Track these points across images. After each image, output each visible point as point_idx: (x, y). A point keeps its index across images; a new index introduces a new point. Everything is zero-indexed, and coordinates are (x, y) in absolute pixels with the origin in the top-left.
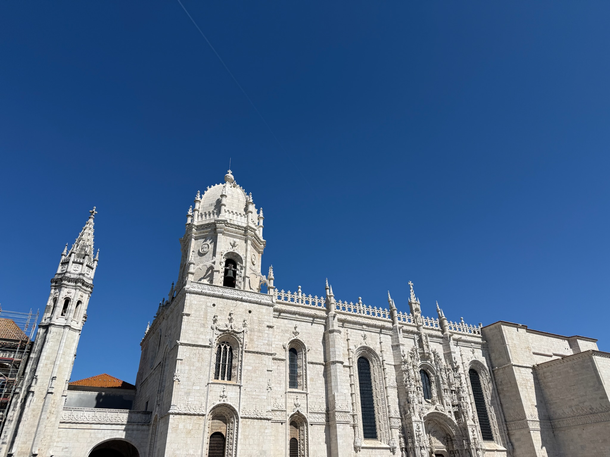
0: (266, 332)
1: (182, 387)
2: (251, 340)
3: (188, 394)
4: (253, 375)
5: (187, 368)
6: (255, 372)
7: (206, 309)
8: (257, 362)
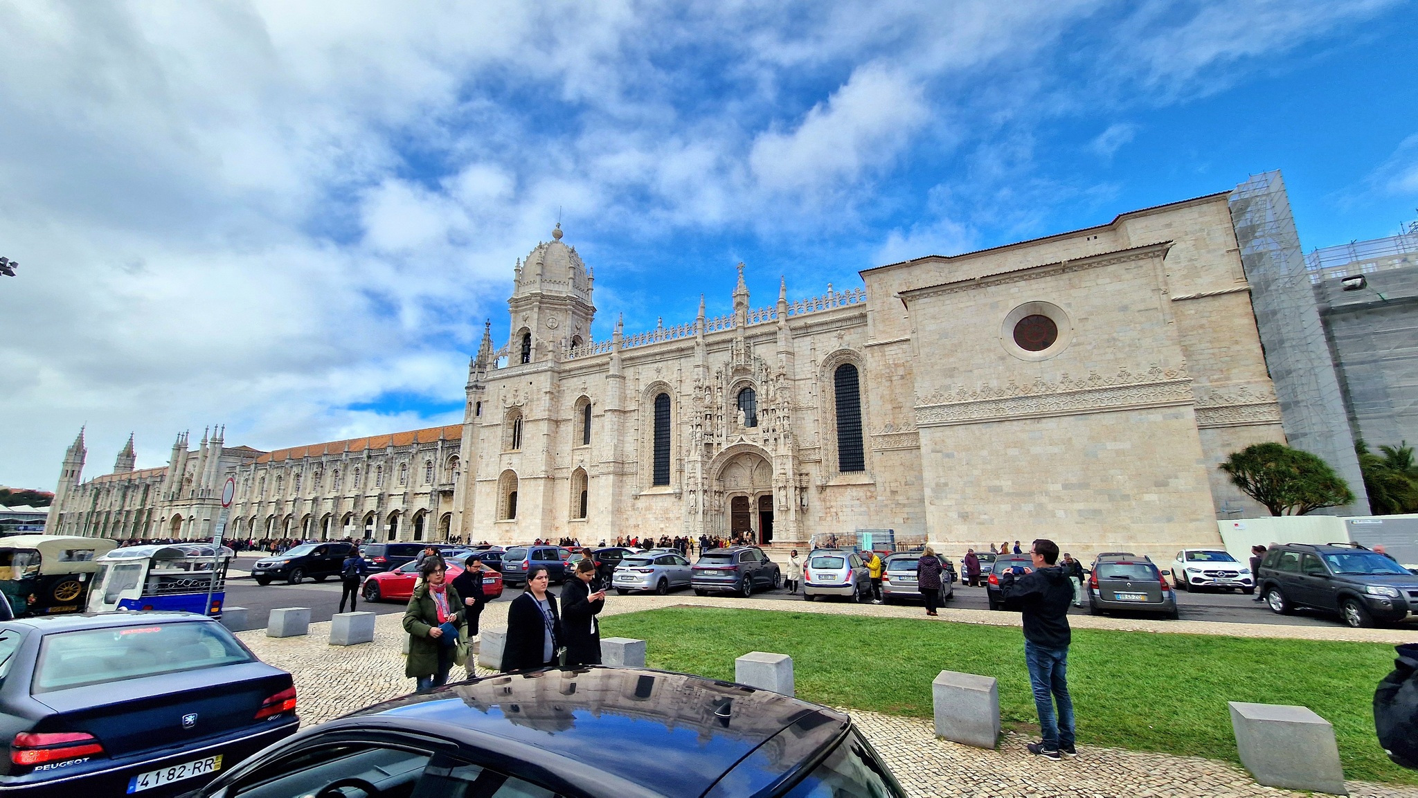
0: (543, 398)
1: (483, 460)
2: (531, 410)
3: (487, 465)
4: (532, 441)
5: (487, 444)
6: (533, 439)
7: (499, 392)
8: (535, 429)
